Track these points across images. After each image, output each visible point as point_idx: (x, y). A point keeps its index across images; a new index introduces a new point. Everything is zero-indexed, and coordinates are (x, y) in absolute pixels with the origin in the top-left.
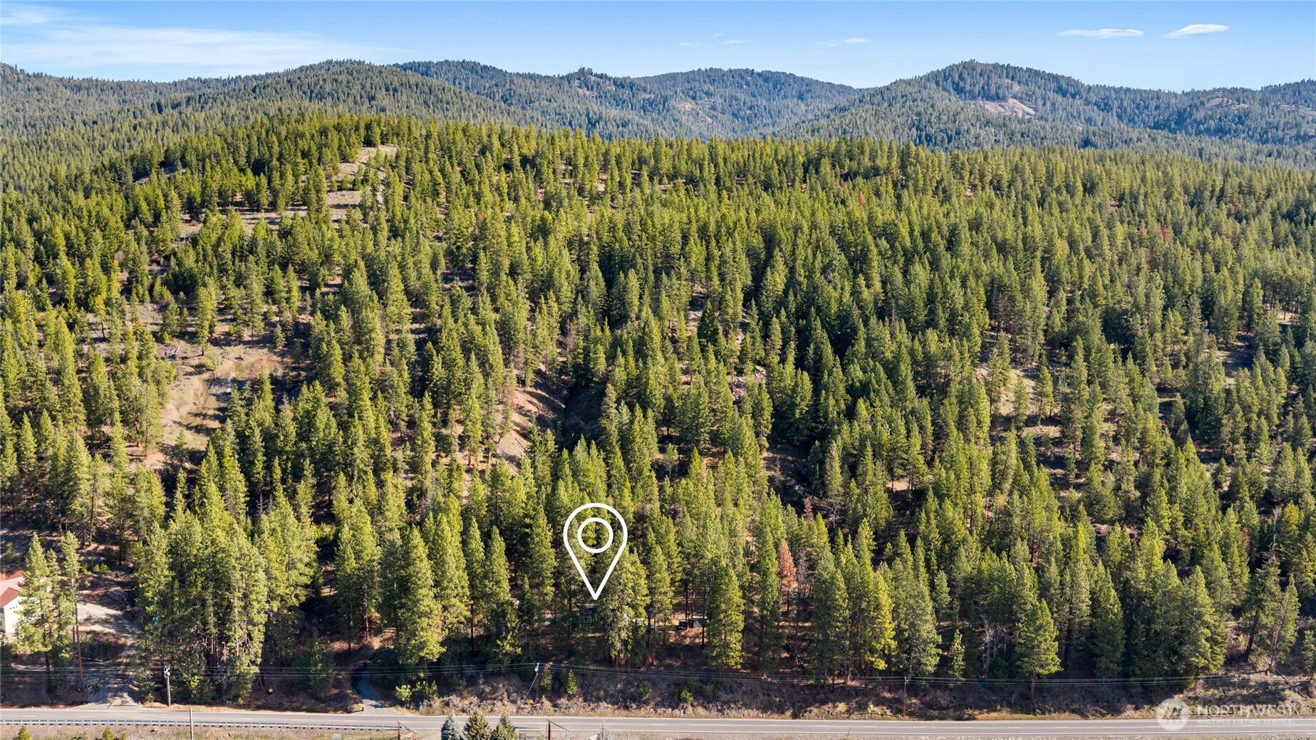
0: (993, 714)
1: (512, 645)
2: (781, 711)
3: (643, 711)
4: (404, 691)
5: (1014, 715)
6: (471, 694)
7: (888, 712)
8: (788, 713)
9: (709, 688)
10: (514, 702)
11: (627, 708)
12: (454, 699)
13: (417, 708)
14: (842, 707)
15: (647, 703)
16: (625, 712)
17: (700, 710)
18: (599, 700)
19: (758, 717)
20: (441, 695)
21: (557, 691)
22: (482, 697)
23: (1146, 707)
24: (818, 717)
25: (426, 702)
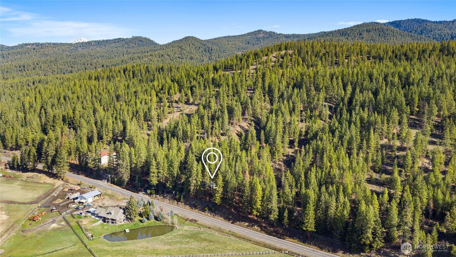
0: (292, 240)
1: (169, 185)
2: (229, 220)
3: (195, 211)
4: (149, 191)
5: (299, 242)
6: (162, 196)
7: (259, 230)
8: (231, 222)
9: (213, 208)
10: (169, 200)
11: (192, 208)
12: (158, 196)
13: (150, 196)
14: (247, 224)
15: (197, 208)
16: (191, 209)
17: (209, 214)
18: (187, 205)
19: (222, 220)
20: (156, 194)
21: (179, 200)
22: (164, 197)
23: (348, 253)
24: (238, 225)
25: (152, 195)
